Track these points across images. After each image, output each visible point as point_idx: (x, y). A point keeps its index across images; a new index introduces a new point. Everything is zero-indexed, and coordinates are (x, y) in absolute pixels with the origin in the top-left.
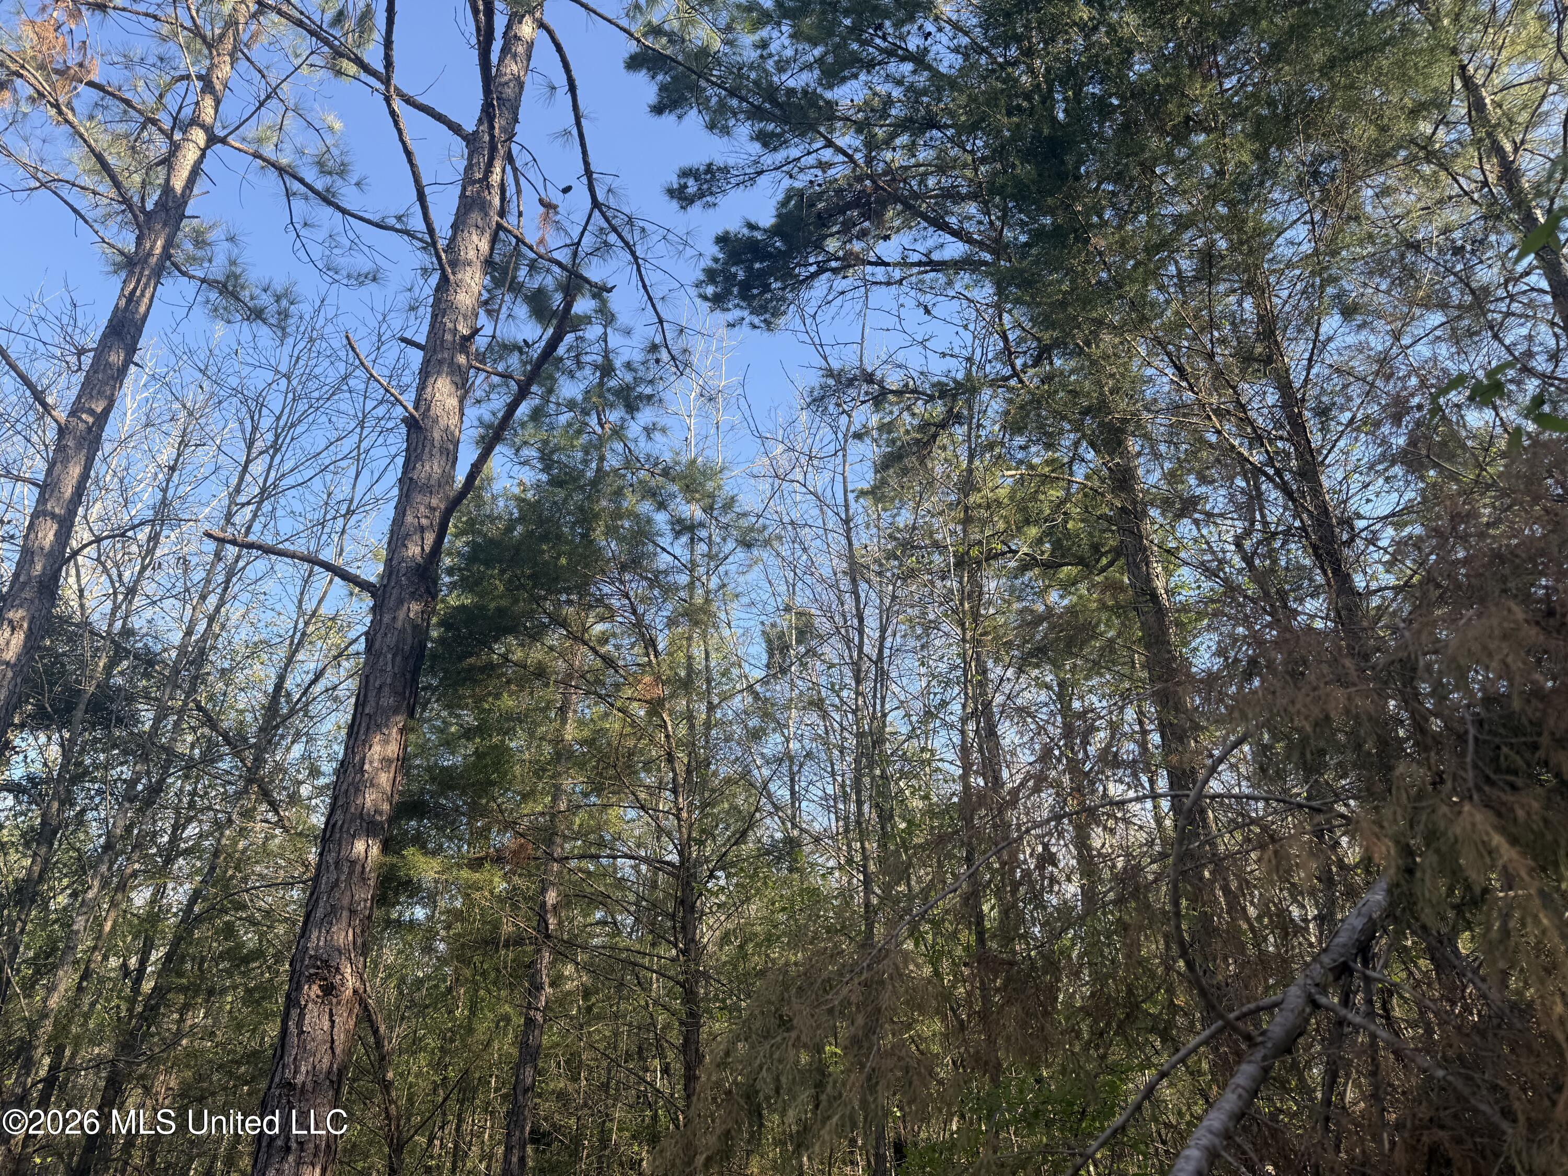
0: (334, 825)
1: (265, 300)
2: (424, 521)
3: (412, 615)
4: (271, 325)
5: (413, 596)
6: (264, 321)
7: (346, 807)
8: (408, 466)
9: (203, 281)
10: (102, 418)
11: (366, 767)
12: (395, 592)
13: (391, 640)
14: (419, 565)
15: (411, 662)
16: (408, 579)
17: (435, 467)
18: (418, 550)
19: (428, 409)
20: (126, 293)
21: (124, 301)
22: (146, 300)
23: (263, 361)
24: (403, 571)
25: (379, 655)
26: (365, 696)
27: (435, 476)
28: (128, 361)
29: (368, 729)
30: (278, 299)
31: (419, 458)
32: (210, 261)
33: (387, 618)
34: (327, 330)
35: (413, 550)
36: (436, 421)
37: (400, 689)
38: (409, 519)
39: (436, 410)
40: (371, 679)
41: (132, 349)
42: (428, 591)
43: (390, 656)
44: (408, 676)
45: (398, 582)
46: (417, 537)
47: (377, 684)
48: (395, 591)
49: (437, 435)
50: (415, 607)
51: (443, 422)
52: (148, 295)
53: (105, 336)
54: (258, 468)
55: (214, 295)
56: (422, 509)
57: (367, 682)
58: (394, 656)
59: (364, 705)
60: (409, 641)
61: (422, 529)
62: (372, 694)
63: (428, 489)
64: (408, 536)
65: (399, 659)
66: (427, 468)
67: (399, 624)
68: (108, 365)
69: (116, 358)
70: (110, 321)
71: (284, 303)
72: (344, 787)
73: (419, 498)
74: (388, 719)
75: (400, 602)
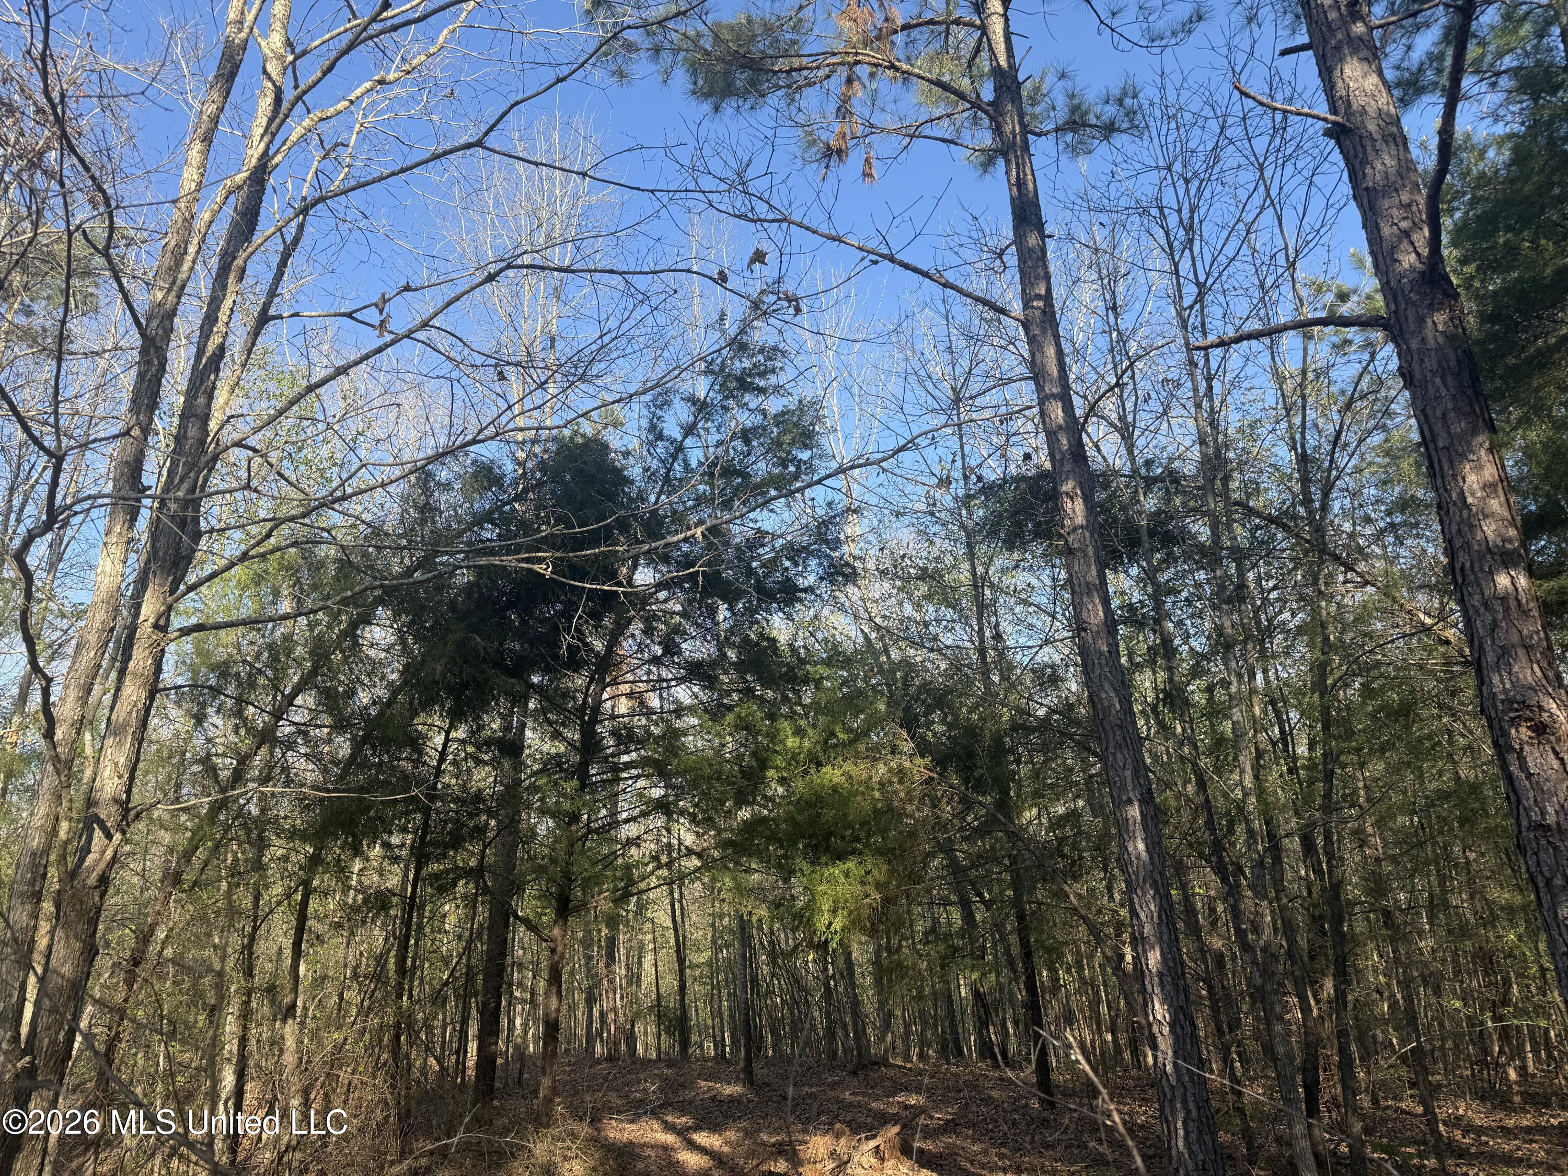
0: (1462, 569)
1: (1110, 111)
2: (1404, 225)
3: (1440, 327)
4: (1125, 131)
5: (1433, 307)
6: (1118, 130)
7: (1467, 546)
8: (1355, 178)
9: (1057, 130)
10: (1048, 297)
11: (1470, 500)
12: (1411, 313)
13: (1431, 363)
14: (1423, 273)
15: (1466, 375)
16: (1418, 292)
17: (1389, 162)
18: (1413, 257)
19: (1349, 105)
20: (1013, 180)
21: (1015, 189)
22: (1030, 177)
23: (1138, 166)
24: (1408, 288)
25: (1425, 383)
26: (1431, 431)
27: (1392, 171)
28: (1043, 237)
29: (1451, 462)
30: (1120, 102)
31: (1365, 162)
32: (1054, 108)
33: (1414, 344)
34: (1182, 100)
35: (1408, 260)
36: (1364, 111)
37: (1467, 409)
38: (1386, 230)
39: (1358, 101)
40: (1429, 411)
41: (1040, 226)
42: (1446, 295)
43: (1438, 380)
44: (1469, 392)
45: (1408, 301)
46: (1405, 245)
47: (1439, 413)
48: (1409, 312)
49: (1372, 127)
50: (1440, 318)
51: (1372, 111)
52: (1029, 172)
53: (1016, 228)
54: (1185, 266)
55: (1069, 137)
56: (1395, 212)
57: (1426, 417)
58: (1443, 378)
59: (1434, 440)
60: (1452, 355)
61: (1406, 234)
62: (1438, 427)
63: (1390, 188)
64: (1394, 249)
65: (1449, 379)
66: (1379, 166)
67: (1431, 343)
68: (1031, 250)
69: (1032, 240)
70: (1013, 213)
71: (1128, 102)
72: (1454, 528)
73: (1386, 203)
74: (1469, 444)
75: (1421, 320)
